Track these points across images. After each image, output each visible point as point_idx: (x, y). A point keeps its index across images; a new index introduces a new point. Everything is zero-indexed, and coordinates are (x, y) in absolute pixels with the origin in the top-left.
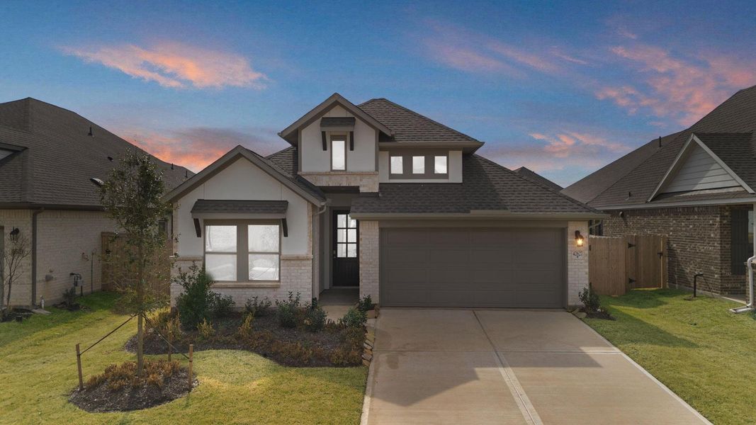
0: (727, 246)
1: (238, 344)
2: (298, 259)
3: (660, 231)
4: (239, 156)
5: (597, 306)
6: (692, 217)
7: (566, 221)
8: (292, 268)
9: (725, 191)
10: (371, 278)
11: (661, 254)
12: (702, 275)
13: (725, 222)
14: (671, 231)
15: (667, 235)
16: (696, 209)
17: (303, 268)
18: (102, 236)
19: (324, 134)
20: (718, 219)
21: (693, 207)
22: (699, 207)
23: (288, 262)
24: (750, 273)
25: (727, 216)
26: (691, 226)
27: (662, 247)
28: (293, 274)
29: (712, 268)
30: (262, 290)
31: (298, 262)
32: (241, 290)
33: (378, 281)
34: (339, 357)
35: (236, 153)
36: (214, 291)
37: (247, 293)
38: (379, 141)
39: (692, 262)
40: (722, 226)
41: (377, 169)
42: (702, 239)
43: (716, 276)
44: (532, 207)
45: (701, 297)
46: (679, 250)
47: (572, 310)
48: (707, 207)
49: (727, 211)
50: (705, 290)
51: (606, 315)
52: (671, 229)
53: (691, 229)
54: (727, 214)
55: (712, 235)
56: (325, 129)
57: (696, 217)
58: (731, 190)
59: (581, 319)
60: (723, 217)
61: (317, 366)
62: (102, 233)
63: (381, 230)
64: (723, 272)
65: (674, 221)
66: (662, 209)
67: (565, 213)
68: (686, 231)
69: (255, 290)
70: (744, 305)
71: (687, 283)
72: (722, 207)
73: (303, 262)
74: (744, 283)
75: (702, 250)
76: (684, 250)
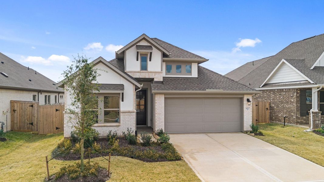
0: (299, 105)
1: (114, 153)
2: (129, 112)
3: (266, 100)
4: (100, 62)
5: (257, 131)
6: (282, 93)
7: (244, 94)
8: (126, 117)
9: (298, 82)
10: (161, 120)
11: (267, 109)
12: (287, 117)
13: (298, 95)
14: (272, 99)
15: (269, 101)
16: (284, 90)
17: (131, 116)
18: (11, 103)
19: (138, 53)
20: (295, 94)
21: (283, 89)
22: (285, 89)
23: (124, 114)
24: (311, 115)
25: (299, 93)
26: (282, 97)
27: (268, 106)
28: (126, 120)
29: (292, 114)
30: (111, 127)
31: (129, 114)
32: (101, 128)
33: (164, 122)
34: (171, 157)
35: (99, 60)
36: (93, 128)
37: (104, 129)
38: (163, 57)
39: (282, 112)
40: (297, 97)
41: (162, 70)
42: (287, 102)
43: (294, 117)
44: (230, 88)
45: (288, 126)
46: (275, 107)
47: (246, 132)
48: (290, 89)
49: (299, 91)
50: (288, 123)
51: (261, 134)
52: (272, 98)
53: (282, 98)
54: (299, 92)
55: (292, 101)
56: (138, 51)
57: (284, 93)
58: (302, 82)
59: (253, 136)
60: (297, 93)
61: (162, 161)
62: (11, 101)
63: (165, 98)
64: (297, 115)
65: (273, 95)
66: (267, 90)
67: (244, 91)
68: (279, 99)
69: (108, 127)
70: (308, 128)
71: (280, 121)
72: (297, 89)
73: (132, 114)
74: (308, 119)
75: (287, 107)
76: (278, 107)
